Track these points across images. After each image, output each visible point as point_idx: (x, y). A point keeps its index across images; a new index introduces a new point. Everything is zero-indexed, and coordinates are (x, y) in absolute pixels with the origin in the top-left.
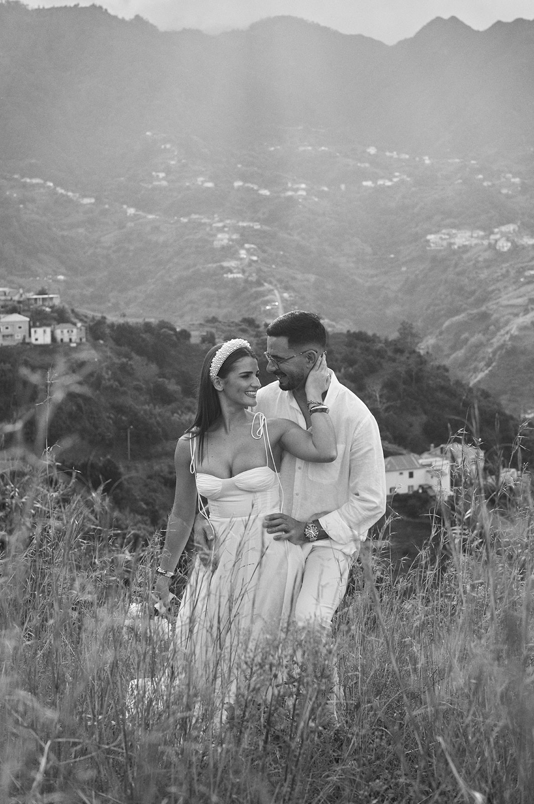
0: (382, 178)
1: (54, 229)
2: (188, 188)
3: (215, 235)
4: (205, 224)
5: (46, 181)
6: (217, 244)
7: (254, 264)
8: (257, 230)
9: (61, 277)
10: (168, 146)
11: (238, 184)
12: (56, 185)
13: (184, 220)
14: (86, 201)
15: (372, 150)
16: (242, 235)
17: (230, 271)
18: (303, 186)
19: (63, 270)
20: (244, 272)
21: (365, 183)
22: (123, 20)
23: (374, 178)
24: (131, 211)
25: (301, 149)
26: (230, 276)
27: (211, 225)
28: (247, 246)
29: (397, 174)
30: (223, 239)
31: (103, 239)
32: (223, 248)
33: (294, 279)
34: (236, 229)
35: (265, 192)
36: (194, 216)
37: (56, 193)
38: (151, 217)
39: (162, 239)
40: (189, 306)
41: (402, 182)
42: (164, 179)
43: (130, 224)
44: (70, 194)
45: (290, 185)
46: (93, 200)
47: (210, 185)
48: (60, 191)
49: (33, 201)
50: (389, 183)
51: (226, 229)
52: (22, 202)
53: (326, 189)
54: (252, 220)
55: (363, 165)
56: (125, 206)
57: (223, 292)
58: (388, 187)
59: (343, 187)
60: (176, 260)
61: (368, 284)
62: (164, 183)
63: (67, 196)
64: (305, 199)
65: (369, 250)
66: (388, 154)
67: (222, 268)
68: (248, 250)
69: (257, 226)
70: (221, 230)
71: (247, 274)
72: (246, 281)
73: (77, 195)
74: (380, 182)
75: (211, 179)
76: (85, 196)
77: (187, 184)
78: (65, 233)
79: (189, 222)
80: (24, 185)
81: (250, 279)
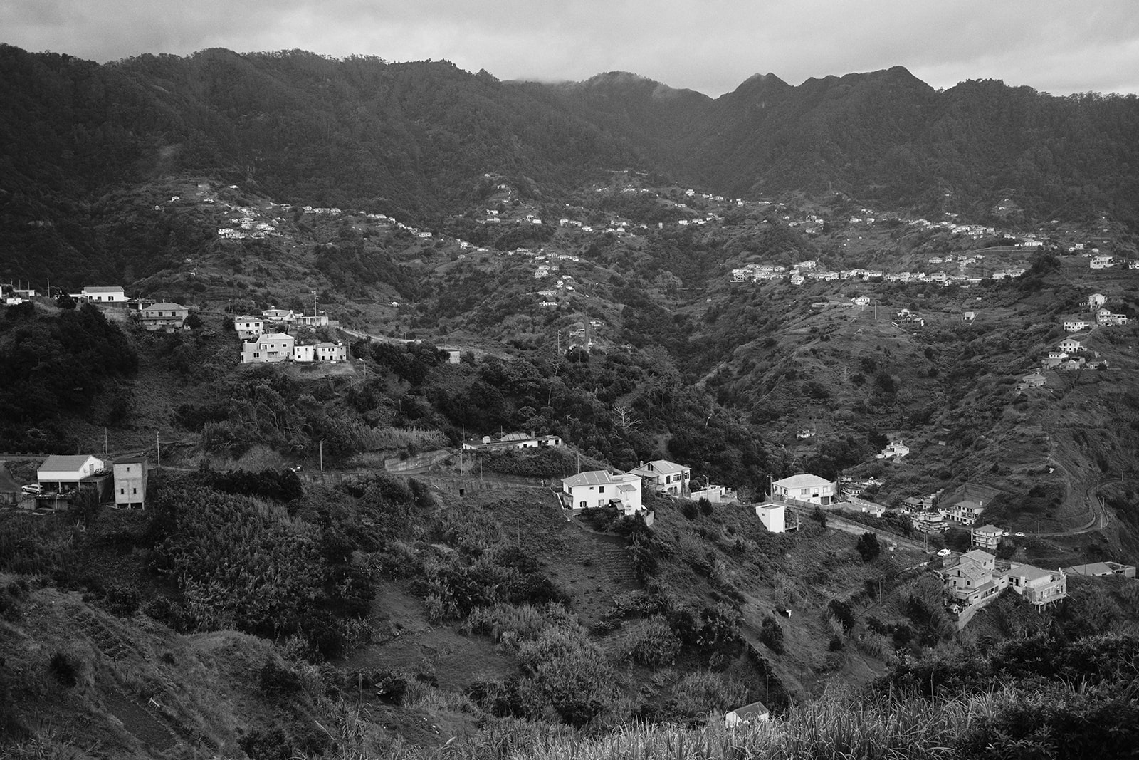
0: (696, 217)
1: (393, 260)
2: (518, 225)
3: (537, 267)
4: (529, 257)
5: (388, 217)
6: (538, 275)
7: (569, 294)
8: (575, 263)
9: (395, 304)
10: (503, 187)
11: (563, 221)
12: (398, 221)
13: (511, 253)
14: (424, 235)
15: (690, 193)
16: (561, 267)
17: (545, 300)
18: (624, 224)
19: (398, 297)
20: (557, 300)
21: (681, 222)
22: (469, 74)
23: (690, 217)
24: (464, 244)
25: (625, 190)
26: (545, 304)
27: (534, 258)
28: (564, 277)
29: (710, 214)
30: (543, 271)
31: (436, 270)
32: (543, 278)
33: (605, 307)
34: (556, 262)
35: (588, 229)
36: (519, 250)
37: (397, 228)
38: (481, 250)
39: (489, 270)
40: (506, 331)
41: (714, 220)
42: (497, 216)
43: (462, 257)
44: (410, 228)
45: (612, 223)
46: (430, 235)
47: (538, 221)
48: (401, 225)
49: (377, 234)
50: (702, 223)
51: (547, 262)
52: (366, 235)
53: (645, 227)
54: (574, 254)
55: (679, 206)
56: (459, 240)
57: (537, 318)
58: (701, 225)
59: (661, 225)
60: (500, 289)
61: (674, 314)
62: (497, 220)
63: (408, 230)
64: (624, 235)
65: (680, 282)
66: (704, 196)
67: (538, 296)
68: (565, 281)
69: (576, 260)
70: (542, 262)
71: (559, 303)
72: (559, 308)
73: (417, 230)
74: (695, 221)
75: (539, 217)
76: (422, 231)
77: (518, 221)
78: (403, 264)
79: (515, 254)
80: (369, 220)
81: (562, 306)
